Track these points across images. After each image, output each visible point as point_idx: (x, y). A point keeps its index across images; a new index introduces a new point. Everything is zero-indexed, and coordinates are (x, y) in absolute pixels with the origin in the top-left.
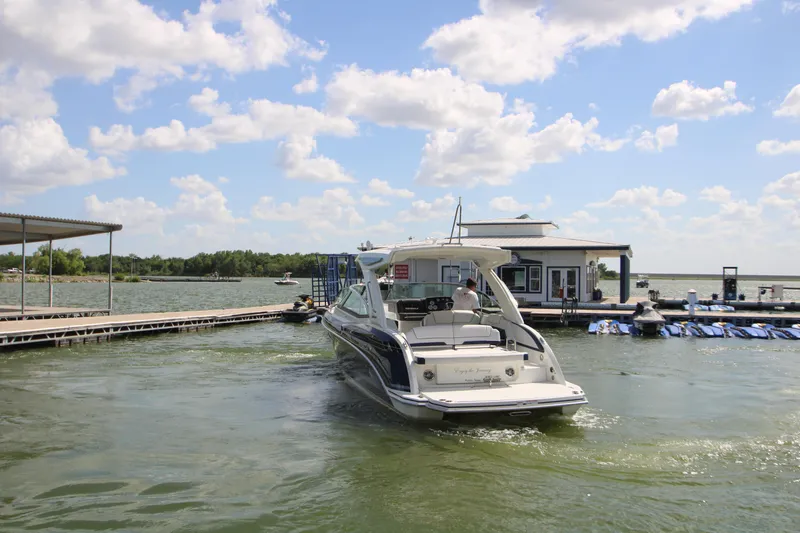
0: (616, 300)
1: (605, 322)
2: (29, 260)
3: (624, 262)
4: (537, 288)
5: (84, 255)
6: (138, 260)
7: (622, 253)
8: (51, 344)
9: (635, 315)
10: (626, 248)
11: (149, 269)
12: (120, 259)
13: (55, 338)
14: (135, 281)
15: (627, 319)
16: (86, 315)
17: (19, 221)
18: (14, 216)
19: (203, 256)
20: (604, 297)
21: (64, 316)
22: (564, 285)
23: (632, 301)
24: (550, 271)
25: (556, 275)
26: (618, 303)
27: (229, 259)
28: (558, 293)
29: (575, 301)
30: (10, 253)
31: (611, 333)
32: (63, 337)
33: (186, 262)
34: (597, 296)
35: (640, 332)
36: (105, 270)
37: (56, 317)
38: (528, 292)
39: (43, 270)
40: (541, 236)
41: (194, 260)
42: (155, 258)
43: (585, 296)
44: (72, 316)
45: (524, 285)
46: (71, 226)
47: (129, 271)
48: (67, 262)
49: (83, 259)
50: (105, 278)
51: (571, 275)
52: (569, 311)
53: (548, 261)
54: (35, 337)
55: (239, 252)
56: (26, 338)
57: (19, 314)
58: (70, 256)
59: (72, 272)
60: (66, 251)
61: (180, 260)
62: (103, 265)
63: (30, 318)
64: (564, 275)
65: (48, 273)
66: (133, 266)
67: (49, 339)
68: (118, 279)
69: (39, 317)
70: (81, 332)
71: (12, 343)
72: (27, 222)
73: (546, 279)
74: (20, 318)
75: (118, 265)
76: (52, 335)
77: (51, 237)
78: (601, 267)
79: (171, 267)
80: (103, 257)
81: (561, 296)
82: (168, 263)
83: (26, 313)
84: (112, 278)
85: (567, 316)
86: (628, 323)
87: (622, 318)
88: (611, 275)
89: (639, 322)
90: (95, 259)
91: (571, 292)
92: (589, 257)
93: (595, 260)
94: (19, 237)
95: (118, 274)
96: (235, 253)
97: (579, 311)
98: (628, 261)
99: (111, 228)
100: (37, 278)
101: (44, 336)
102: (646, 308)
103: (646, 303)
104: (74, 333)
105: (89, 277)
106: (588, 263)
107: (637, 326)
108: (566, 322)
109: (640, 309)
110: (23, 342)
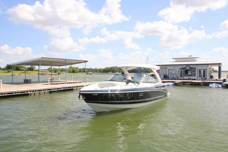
0: (217, 78)
1: (214, 84)
2: (67, 69)
3: (220, 68)
4: (194, 75)
5: (79, 68)
6: (92, 69)
7: (219, 65)
8: (72, 90)
9: (223, 82)
10: (220, 64)
11: (94, 71)
12: (87, 69)
13: (73, 88)
14: (91, 74)
15: (220, 83)
16: (80, 82)
17: (65, 60)
18: (63, 59)
19: (107, 68)
20: (214, 77)
21: (75, 83)
22: (202, 74)
23: (222, 78)
24: (198, 70)
25: (200, 71)
26: (218, 79)
27: (114, 68)
28: (200, 76)
29: (205, 78)
30: (63, 68)
31: (216, 87)
32: (75, 88)
33: (103, 70)
34: (212, 77)
35: (224, 87)
36: (84, 72)
37: (73, 83)
38: (192, 76)
39: (70, 72)
40: (196, 61)
41: (105, 69)
42: (96, 69)
43: (208, 77)
44: (77, 83)
45: (191, 74)
46: (76, 61)
47: (90, 72)
48: (75, 70)
49: (79, 69)
50: (84, 74)
51: (204, 72)
52: (204, 81)
53: (198, 68)
54: (69, 88)
55: (116, 67)
56: (67, 88)
57: (65, 82)
58: (76, 68)
59: (77, 72)
60: (75, 67)
61: (102, 69)
62: (84, 71)
63: (68, 83)
64: (202, 71)
65: (71, 73)
66: (91, 70)
67: (72, 88)
68: (87, 74)
69: (69, 83)
70: (79, 87)
71: (64, 89)
72: (66, 60)
73: (197, 73)
74: (65, 83)
75: (87, 71)
76: (72, 87)
77: (72, 64)
78: (213, 69)
79: (100, 71)
80: (83, 69)
81: (201, 77)
82: (99, 70)
83: (66, 82)
84: (86, 73)
85: (203, 83)
86: (221, 84)
87: (219, 83)
88: (216, 71)
89: (224, 84)
90: (82, 69)
91: (204, 76)
92: (209, 66)
93: (211, 67)
94: (65, 64)
95: (88, 73)
96: (115, 67)
97: (206, 81)
98: (221, 67)
99: (86, 62)
100: (69, 74)
101: (71, 87)
102: (226, 80)
103: (226, 79)
104: (77, 87)
105: (80, 73)
106: (209, 68)
107: (223, 85)
108: (203, 84)
109: (224, 80)
110: (66, 89)
